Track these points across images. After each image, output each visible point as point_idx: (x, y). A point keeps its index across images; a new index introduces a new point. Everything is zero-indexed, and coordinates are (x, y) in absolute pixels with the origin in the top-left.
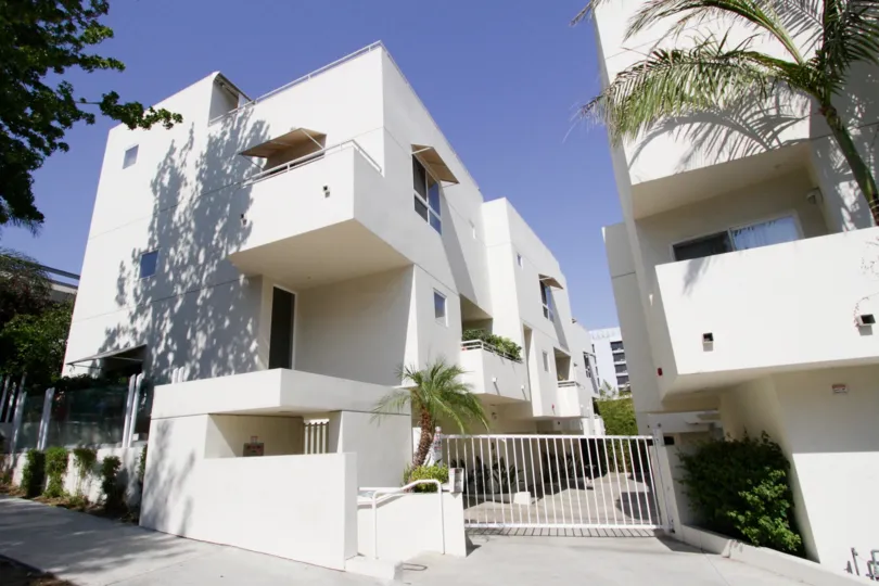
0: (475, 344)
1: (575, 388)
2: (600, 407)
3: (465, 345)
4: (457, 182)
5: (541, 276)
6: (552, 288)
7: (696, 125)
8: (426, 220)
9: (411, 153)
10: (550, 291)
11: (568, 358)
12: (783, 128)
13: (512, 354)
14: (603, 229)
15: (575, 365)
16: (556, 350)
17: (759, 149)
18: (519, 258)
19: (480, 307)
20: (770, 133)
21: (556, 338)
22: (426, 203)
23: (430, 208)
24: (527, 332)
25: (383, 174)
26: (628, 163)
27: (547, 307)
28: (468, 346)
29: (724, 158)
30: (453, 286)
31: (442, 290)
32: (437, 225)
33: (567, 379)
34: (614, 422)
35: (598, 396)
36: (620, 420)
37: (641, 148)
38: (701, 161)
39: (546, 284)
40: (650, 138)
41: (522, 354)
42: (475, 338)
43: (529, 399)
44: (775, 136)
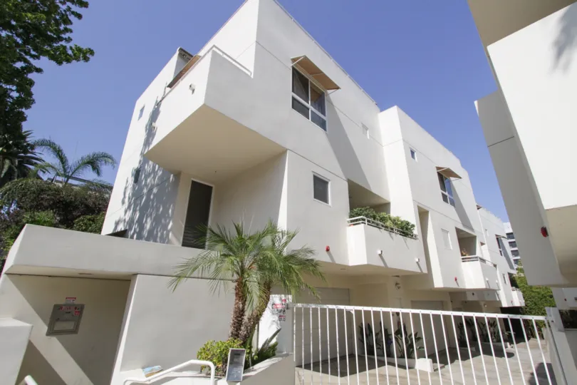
1: (478, 263)
2: (518, 282)
3: (352, 221)
5: (438, 168)
6: (452, 179)
10: (450, 181)
11: (474, 238)
13: (405, 230)
15: (482, 244)
16: (458, 231)
18: (413, 153)
19: (375, 191)
21: (459, 221)
24: (423, 215)
27: (446, 194)
28: (355, 223)
31: (323, 174)
33: (475, 254)
34: (533, 294)
35: (514, 272)
36: (539, 293)
39: (444, 177)
41: (416, 231)
42: (360, 215)
43: (425, 271)
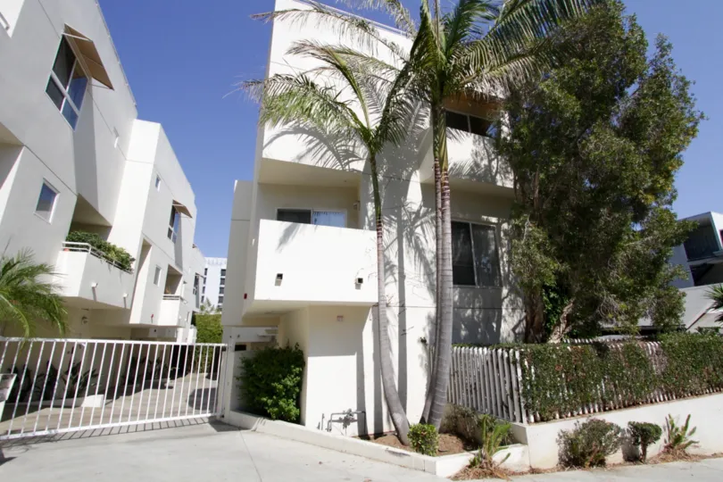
0: (82, 246)
1: (178, 302)
2: (197, 319)
3: (67, 245)
4: (111, 88)
5: (175, 202)
6: (182, 215)
7: (310, 138)
8: (60, 108)
9: (62, 32)
10: (180, 217)
11: (180, 276)
12: (353, 161)
13: (123, 263)
14: (236, 181)
15: (185, 283)
16: (170, 267)
17: (339, 168)
18: (158, 180)
19: (101, 211)
20: (346, 161)
21: (174, 258)
22: (66, 91)
23: (67, 97)
24: (145, 247)
25: (10, 32)
26: (264, 144)
27: (172, 229)
28: (72, 248)
29: (320, 165)
30: (72, 183)
31: (54, 183)
32: (72, 118)
33: (173, 293)
34: (206, 332)
35: (198, 310)
36: (211, 331)
37: (275, 138)
38: (309, 161)
39: (177, 211)
40: (283, 133)
41: (134, 265)
42: (83, 241)
43: (128, 307)
44: (348, 163)
